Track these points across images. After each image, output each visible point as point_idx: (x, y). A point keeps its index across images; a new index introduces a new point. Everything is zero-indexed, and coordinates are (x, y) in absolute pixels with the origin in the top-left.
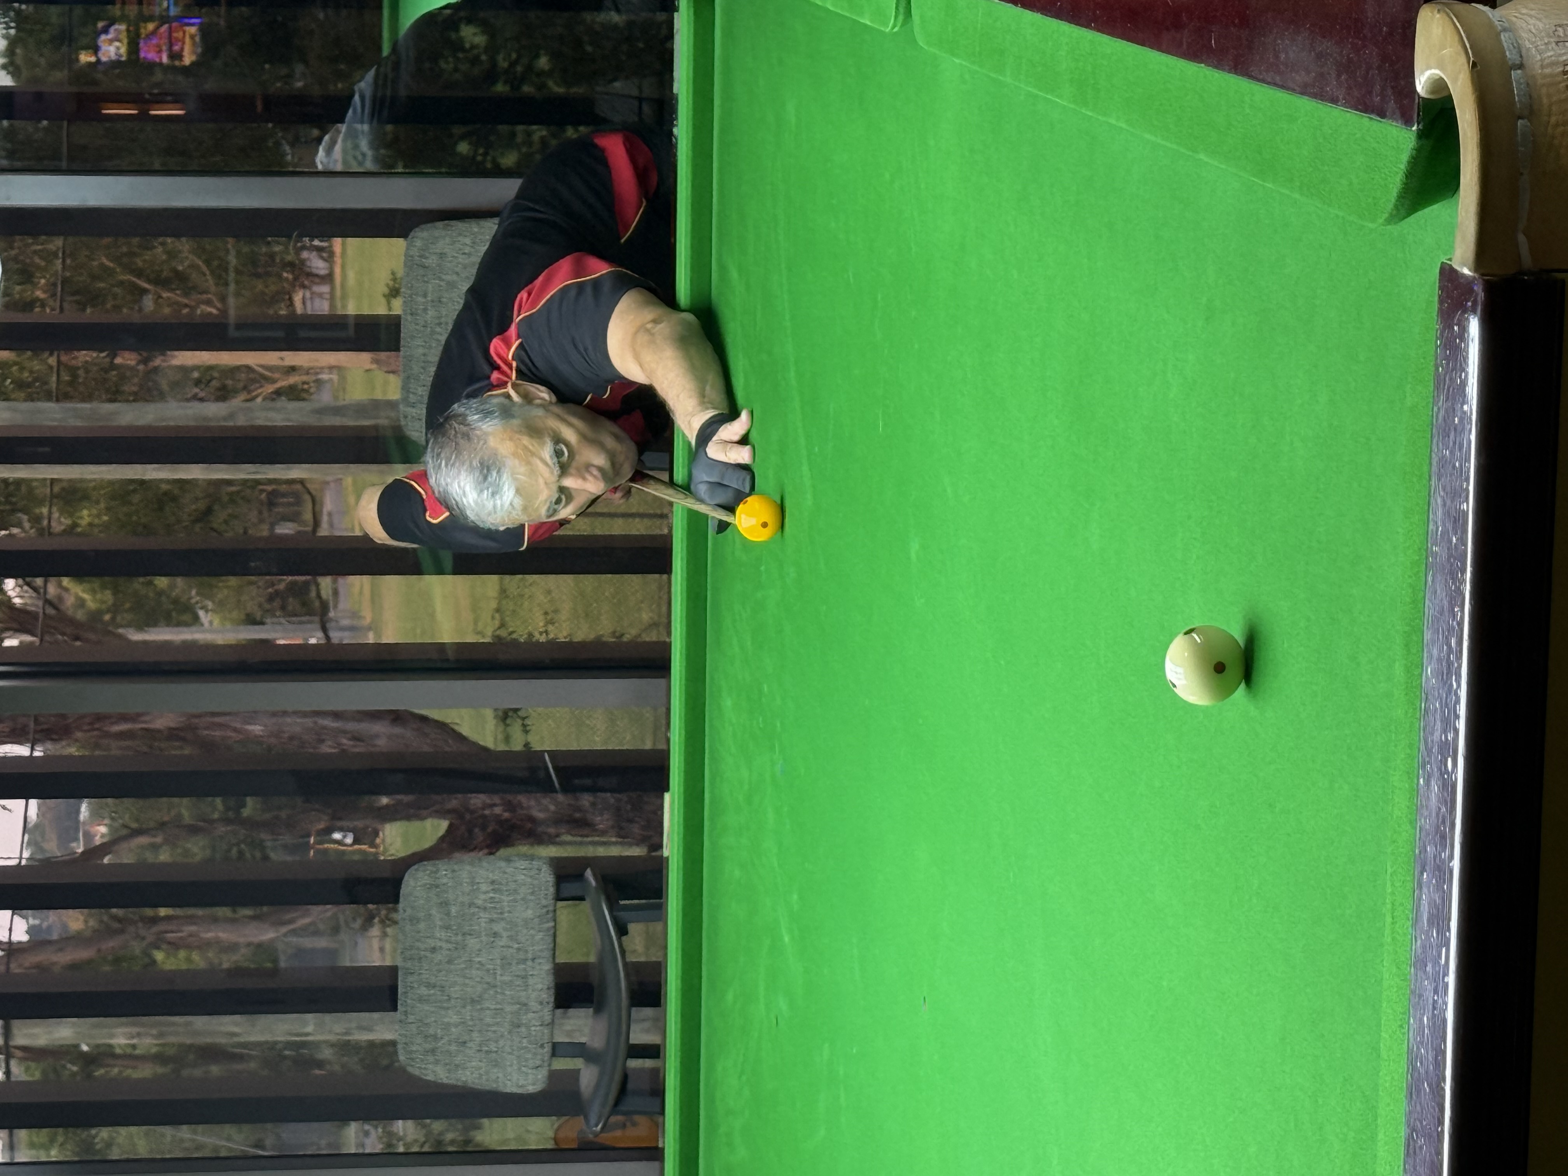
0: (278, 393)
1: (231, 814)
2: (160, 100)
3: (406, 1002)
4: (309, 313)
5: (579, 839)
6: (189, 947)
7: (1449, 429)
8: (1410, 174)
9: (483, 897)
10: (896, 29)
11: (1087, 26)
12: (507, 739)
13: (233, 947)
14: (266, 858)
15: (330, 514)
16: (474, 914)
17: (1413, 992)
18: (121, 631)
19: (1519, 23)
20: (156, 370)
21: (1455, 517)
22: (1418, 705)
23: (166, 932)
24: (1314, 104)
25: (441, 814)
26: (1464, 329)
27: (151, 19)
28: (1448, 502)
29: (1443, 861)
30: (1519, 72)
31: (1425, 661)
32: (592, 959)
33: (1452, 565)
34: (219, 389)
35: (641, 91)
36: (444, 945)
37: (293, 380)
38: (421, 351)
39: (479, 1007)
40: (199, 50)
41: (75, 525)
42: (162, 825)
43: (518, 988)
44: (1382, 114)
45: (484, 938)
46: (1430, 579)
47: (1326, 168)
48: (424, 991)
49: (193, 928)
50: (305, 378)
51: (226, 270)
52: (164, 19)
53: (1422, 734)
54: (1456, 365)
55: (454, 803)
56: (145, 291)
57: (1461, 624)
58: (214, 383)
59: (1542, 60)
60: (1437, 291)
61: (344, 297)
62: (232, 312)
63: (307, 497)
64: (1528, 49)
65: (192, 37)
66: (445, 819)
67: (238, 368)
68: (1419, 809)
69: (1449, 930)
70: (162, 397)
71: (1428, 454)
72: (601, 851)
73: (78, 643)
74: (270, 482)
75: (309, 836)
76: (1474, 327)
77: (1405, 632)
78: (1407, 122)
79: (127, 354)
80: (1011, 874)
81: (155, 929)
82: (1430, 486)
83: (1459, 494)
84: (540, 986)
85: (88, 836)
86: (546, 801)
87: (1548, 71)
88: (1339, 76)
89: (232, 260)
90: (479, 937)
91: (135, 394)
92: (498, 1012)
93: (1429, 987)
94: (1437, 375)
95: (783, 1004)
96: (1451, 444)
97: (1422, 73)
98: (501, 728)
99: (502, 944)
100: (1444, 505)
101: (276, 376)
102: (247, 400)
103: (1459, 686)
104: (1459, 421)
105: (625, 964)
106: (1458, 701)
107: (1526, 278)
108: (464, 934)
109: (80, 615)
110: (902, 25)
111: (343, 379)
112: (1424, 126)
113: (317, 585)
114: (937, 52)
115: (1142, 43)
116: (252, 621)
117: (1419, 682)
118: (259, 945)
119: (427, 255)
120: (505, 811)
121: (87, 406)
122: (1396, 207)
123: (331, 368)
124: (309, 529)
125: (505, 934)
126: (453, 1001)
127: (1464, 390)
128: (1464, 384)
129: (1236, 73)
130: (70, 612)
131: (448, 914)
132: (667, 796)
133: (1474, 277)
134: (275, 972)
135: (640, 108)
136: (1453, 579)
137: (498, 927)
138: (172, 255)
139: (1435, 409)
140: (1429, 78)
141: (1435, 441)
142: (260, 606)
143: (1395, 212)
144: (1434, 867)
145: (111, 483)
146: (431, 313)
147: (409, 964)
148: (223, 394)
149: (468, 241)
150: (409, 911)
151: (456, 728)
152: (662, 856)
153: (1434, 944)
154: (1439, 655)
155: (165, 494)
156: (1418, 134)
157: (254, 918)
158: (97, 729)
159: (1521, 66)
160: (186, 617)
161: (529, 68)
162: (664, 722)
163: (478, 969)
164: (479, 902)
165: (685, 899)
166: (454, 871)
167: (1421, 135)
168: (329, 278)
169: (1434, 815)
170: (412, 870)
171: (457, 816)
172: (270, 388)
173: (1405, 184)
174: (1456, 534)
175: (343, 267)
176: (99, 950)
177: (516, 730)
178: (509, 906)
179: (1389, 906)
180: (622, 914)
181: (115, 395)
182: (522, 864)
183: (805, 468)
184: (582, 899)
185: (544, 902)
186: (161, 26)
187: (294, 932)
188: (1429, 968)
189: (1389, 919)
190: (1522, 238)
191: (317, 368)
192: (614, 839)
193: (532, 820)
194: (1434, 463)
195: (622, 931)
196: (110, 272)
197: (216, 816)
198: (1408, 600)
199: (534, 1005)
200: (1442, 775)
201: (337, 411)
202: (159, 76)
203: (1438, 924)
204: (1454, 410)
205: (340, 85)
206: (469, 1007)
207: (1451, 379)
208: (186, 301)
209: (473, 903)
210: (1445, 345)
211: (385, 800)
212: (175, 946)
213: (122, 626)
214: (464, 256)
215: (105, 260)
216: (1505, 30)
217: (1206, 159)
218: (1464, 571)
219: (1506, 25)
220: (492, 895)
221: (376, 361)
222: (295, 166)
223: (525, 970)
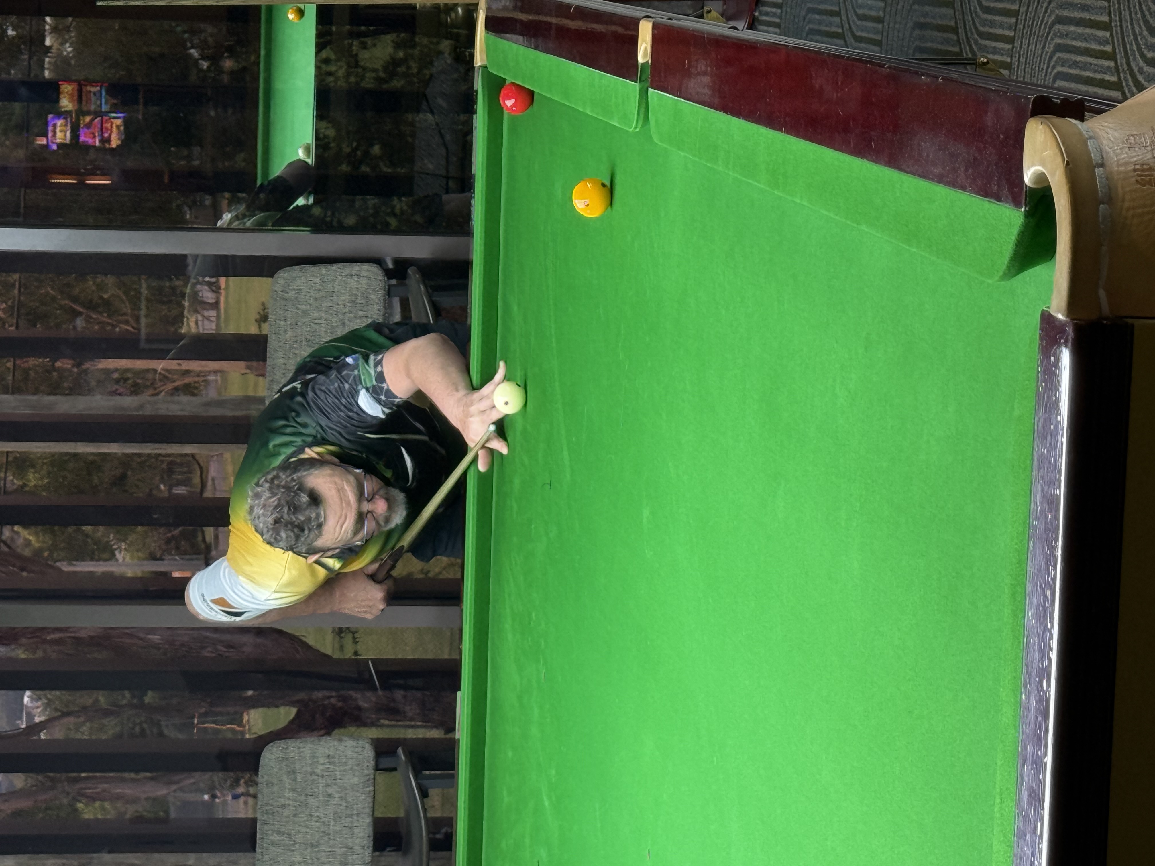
0: (176, 389)
1: (135, 701)
2: (92, 173)
3: (262, 845)
4: (201, 332)
5: (393, 723)
6: (102, 800)
7: (1047, 434)
8: (1020, 243)
9: (321, 767)
10: (637, 130)
11: (780, 130)
12: (342, 648)
13: (135, 801)
14: (161, 734)
15: (213, 480)
16: (313, 780)
17: (1015, 855)
18: (58, 564)
19: (1102, 134)
20: (86, 371)
21: (1050, 500)
22: (1021, 640)
23: (85, 789)
24: (948, 190)
25: (292, 704)
26: (1058, 360)
27: (88, 113)
28: (1046, 488)
29: (1039, 757)
30: (1101, 169)
31: (1027, 607)
32: (402, 814)
33: (1048, 535)
34: (132, 386)
35: (447, 171)
36: (291, 802)
37: (187, 380)
38: (282, 361)
39: (317, 849)
40: (123, 137)
41: (25, 485)
42: (84, 709)
43: (346, 836)
44: (998, 199)
45: (321, 798)
46: (1031, 545)
47: (957, 238)
48: (275, 837)
49: (106, 786)
50: (197, 379)
51: (139, 299)
52: (98, 114)
53: (1024, 661)
54: (1052, 385)
55: (302, 695)
56: (80, 314)
57: (1054, 580)
58: (130, 382)
59: (1118, 161)
60: (1038, 332)
61: (227, 319)
62: (143, 331)
63: (196, 466)
64: (1108, 153)
65: (118, 127)
66: (294, 707)
67: (147, 371)
68: (1022, 718)
69: (1043, 809)
70: (90, 392)
71: (1031, 452)
72: (411, 734)
73: (25, 574)
74: (169, 455)
75: (193, 717)
76: (1066, 357)
77: (1012, 585)
78: (1017, 204)
79: (65, 361)
80: (715, 758)
81: (78, 786)
82: (1032, 476)
83: (1054, 483)
84: (361, 835)
85: (30, 716)
86: (369, 694)
87: (1122, 169)
88: (966, 170)
89: (144, 291)
90: (317, 797)
91: (70, 389)
92: (332, 853)
93: (1028, 852)
94: (1038, 394)
95: (543, 853)
96: (1048, 445)
97: (1029, 168)
98: (337, 638)
99: (335, 802)
100: (1043, 490)
101: (175, 377)
102: (153, 395)
103: (1052, 626)
104: (1054, 428)
105: (426, 819)
106: (1051, 638)
107: (1105, 322)
108: (306, 795)
109: (27, 552)
110: (642, 127)
111: (225, 380)
112: (1029, 209)
113: (203, 532)
114: (668, 147)
115: (820, 142)
116: (153, 557)
117: (1022, 622)
118: (155, 799)
119: (288, 290)
120: (339, 701)
121: (35, 398)
122: (1009, 268)
123: (215, 372)
124: (198, 490)
125: (337, 795)
126: (297, 846)
127: (1058, 406)
128: (1058, 400)
129: (890, 166)
130: (19, 550)
131: (295, 780)
132: (459, 693)
133: (1067, 321)
134: (165, 821)
135: (447, 184)
136: (1048, 546)
137: (330, 790)
138: (101, 287)
139: (1037, 418)
140: (1034, 173)
141: (1036, 443)
142: (159, 547)
143: (1007, 272)
144: (1032, 761)
145: (53, 455)
146: (290, 334)
147: (265, 817)
148: (136, 390)
149: (318, 280)
150: (266, 777)
151: (304, 639)
152: (455, 738)
153: (1032, 820)
154: (1038, 603)
155: (92, 463)
156: (1025, 215)
157: (152, 779)
158: (37, 637)
159: (1102, 165)
160: (106, 556)
161: (366, 153)
162: (457, 636)
163: (316, 821)
164: (318, 771)
165: (471, 773)
166: (299, 748)
167: (1027, 215)
168: (216, 305)
169: (1032, 721)
170: (269, 747)
171: (303, 706)
172: (170, 386)
173: (1015, 251)
174: (1051, 512)
175: (226, 297)
176: (36, 801)
177: (348, 640)
178: (340, 775)
179: (998, 790)
180: (425, 782)
181: (55, 389)
182: (350, 743)
183: (565, 453)
184: (394, 769)
185: (366, 772)
186: (96, 118)
187: (181, 789)
188: (1028, 838)
189: (998, 800)
190: (1102, 293)
191: (207, 372)
192: (419, 723)
193: (359, 709)
194: (1035, 459)
195: (424, 794)
196: (54, 299)
197: (125, 702)
198: (1014, 560)
199: (357, 848)
200: (1039, 692)
201: (220, 403)
202: (92, 155)
203: (1035, 805)
204: (1050, 420)
205: (226, 164)
206: (309, 850)
207: (1048, 397)
208: (110, 321)
209: (314, 772)
210: (1045, 370)
211: (250, 693)
212: (93, 799)
213: (59, 561)
214: (315, 292)
215: (49, 289)
216: (1091, 138)
217: (866, 230)
218: (1056, 540)
219: (1091, 134)
220: (328, 766)
221: (248, 368)
222: (193, 223)
223: (352, 822)
